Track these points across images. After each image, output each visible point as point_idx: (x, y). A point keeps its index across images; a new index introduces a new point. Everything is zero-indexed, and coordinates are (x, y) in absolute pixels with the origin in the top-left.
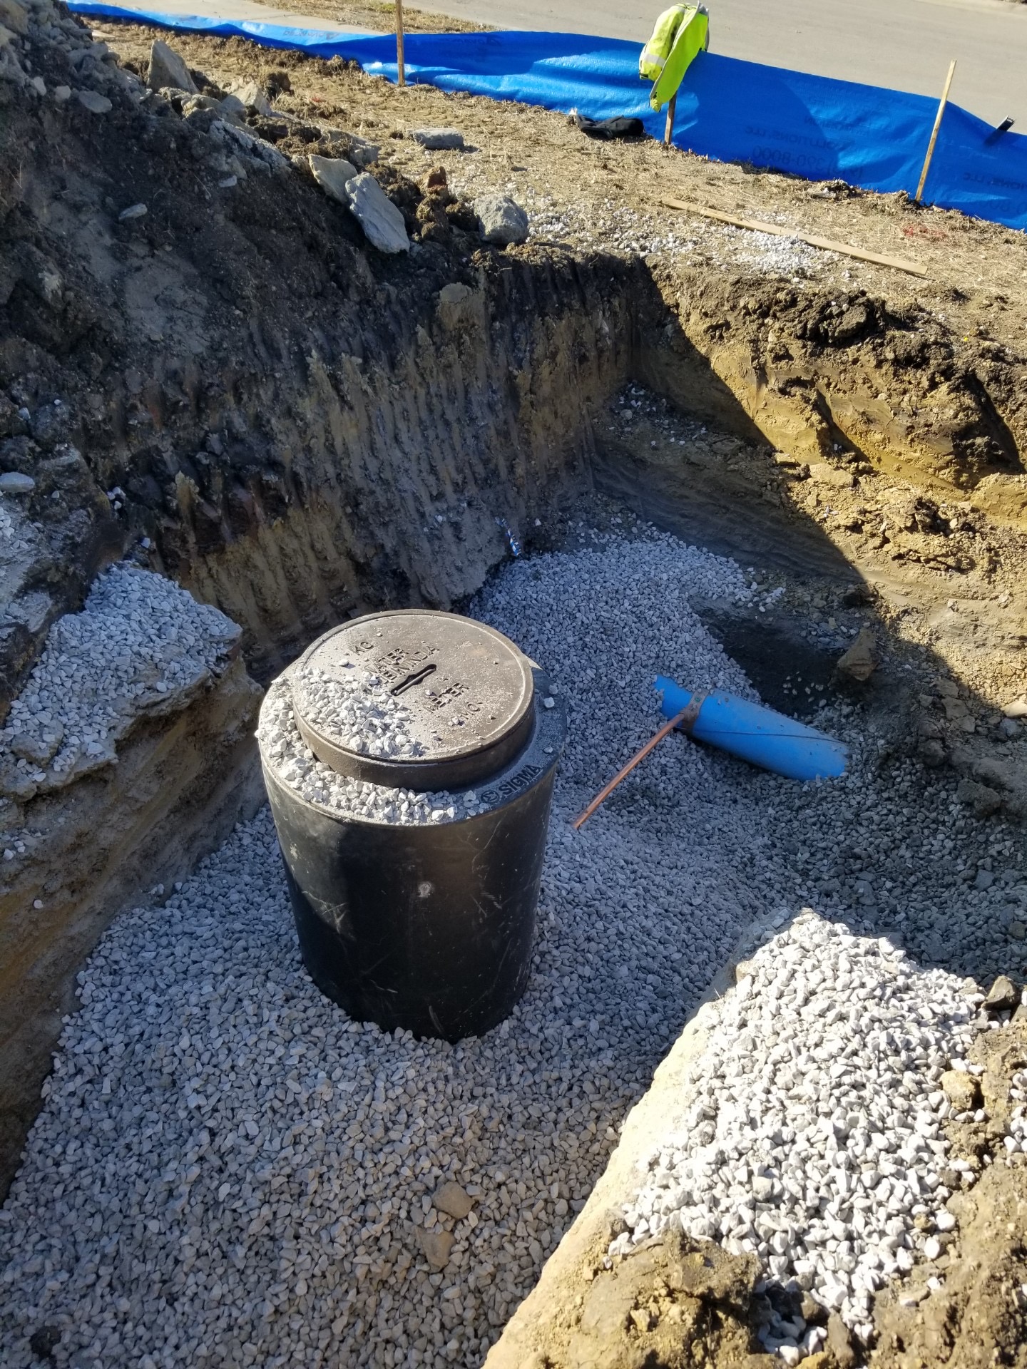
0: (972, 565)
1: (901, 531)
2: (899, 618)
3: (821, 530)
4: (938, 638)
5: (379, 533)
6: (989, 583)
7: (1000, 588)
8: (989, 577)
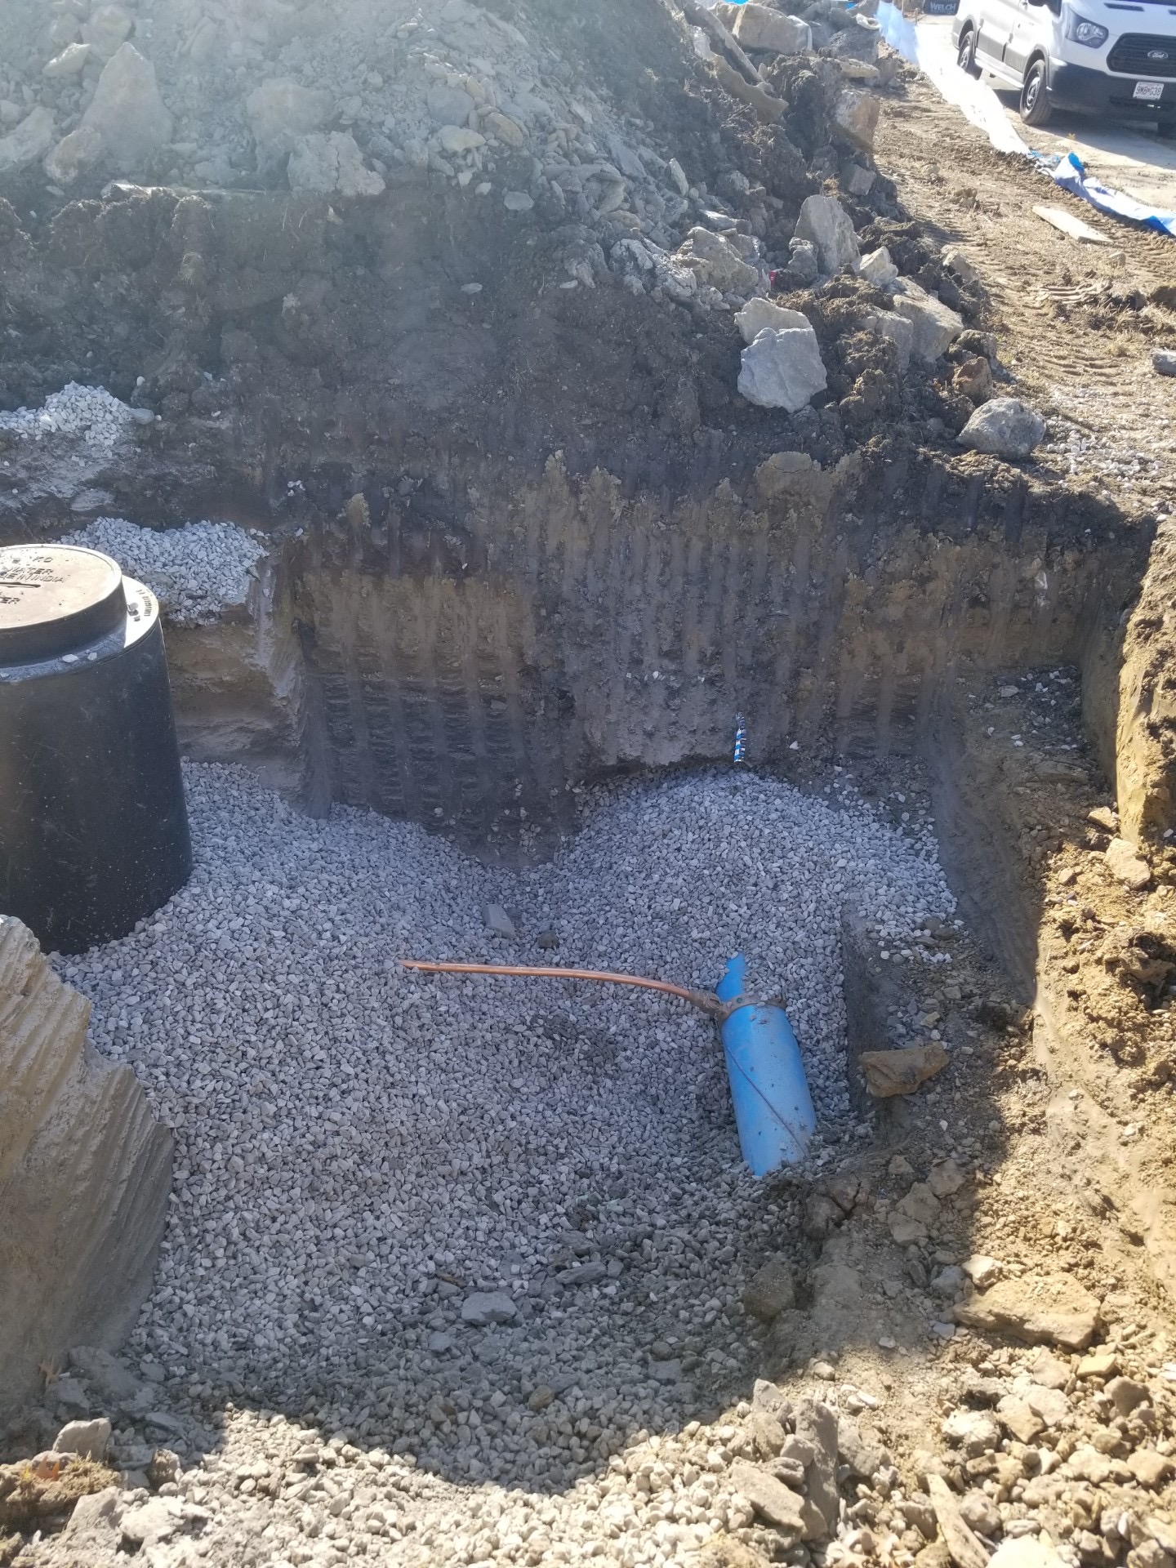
0: (1138, 1060)
1: (1099, 962)
2: (1023, 1076)
3: (1040, 912)
4: (1036, 1131)
5: (568, 651)
6: (1134, 1097)
7: (1140, 1114)
8: (1142, 1090)
